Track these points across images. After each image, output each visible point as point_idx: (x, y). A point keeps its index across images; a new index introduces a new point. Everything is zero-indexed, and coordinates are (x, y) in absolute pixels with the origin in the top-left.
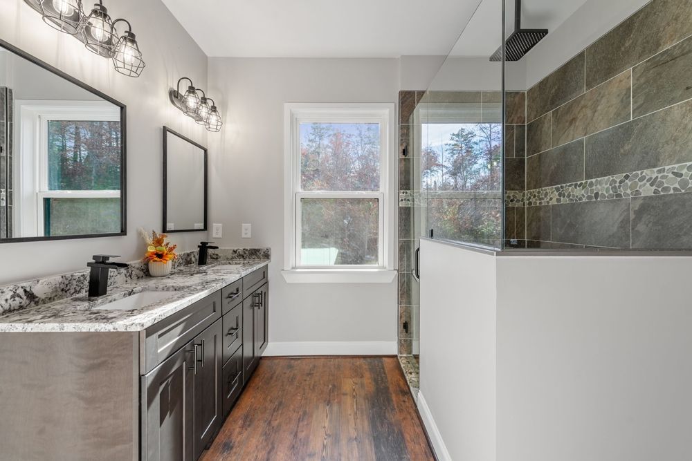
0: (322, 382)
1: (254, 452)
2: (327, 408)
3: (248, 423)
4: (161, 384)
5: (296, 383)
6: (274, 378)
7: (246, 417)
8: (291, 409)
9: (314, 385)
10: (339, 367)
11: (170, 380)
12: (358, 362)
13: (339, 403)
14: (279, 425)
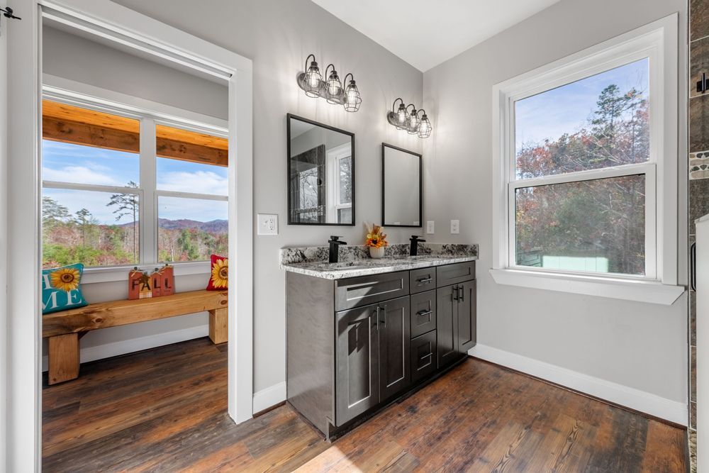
0: (529, 404)
1: (431, 425)
2: (524, 431)
3: (435, 402)
4: (350, 324)
5: (496, 392)
6: (475, 379)
7: (436, 396)
8: (480, 411)
9: (517, 403)
10: (561, 400)
11: (357, 324)
12: (598, 407)
13: (543, 435)
14: (462, 419)
